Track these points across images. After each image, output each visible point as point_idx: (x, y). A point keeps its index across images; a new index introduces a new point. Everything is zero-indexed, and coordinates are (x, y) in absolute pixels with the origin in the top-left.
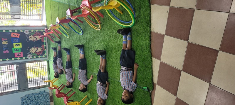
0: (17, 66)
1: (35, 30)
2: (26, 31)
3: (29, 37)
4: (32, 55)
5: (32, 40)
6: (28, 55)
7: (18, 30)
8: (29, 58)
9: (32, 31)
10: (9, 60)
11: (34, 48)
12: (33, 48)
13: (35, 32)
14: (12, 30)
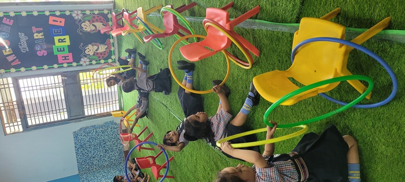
0: (63, 78)
1: (93, 11)
3: (82, 25)
4: (89, 59)
5: (88, 30)
6: (82, 59)
7: (60, 12)
8: (84, 64)
9: (88, 12)
10: (49, 68)
11: (93, 46)
12: (90, 46)
13: (94, 14)
14: (50, 12)
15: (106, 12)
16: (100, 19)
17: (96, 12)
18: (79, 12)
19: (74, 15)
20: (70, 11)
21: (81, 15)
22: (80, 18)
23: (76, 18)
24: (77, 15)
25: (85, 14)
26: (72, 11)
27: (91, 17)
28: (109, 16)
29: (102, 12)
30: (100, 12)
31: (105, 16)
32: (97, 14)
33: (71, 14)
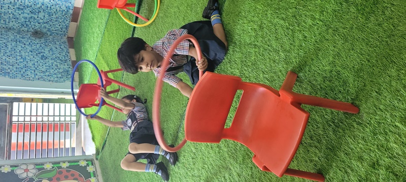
1: (59, 163)
2: (24, 167)
9: (48, 166)
15: (83, 164)
16: (73, 175)
17: (64, 165)
18: (31, 167)
19: (18, 172)
20: (11, 166)
21: (34, 171)
22: (30, 175)
23: (24, 175)
24: (27, 170)
25: (43, 168)
26: (16, 166)
27: (55, 172)
28: (90, 169)
29: (76, 164)
30: (73, 164)
31: (83, 170)
32: (67, 167)
33: (12, 171)
